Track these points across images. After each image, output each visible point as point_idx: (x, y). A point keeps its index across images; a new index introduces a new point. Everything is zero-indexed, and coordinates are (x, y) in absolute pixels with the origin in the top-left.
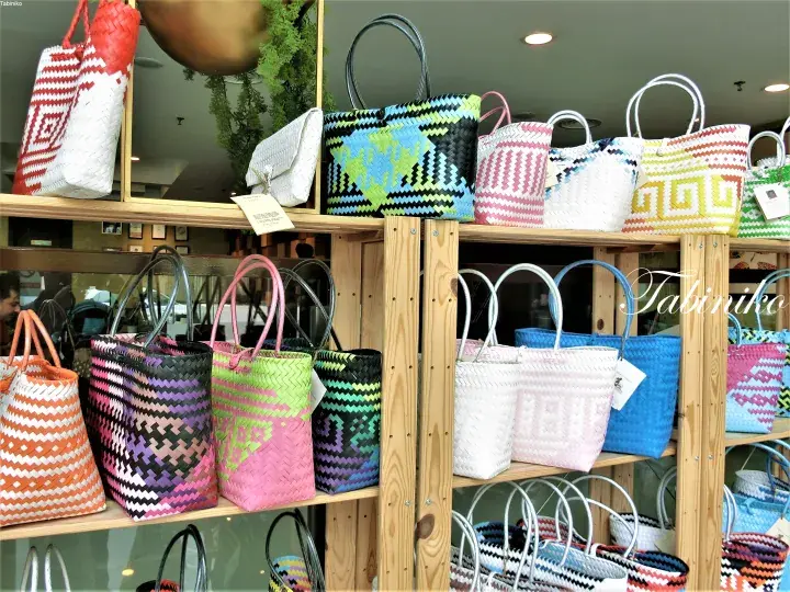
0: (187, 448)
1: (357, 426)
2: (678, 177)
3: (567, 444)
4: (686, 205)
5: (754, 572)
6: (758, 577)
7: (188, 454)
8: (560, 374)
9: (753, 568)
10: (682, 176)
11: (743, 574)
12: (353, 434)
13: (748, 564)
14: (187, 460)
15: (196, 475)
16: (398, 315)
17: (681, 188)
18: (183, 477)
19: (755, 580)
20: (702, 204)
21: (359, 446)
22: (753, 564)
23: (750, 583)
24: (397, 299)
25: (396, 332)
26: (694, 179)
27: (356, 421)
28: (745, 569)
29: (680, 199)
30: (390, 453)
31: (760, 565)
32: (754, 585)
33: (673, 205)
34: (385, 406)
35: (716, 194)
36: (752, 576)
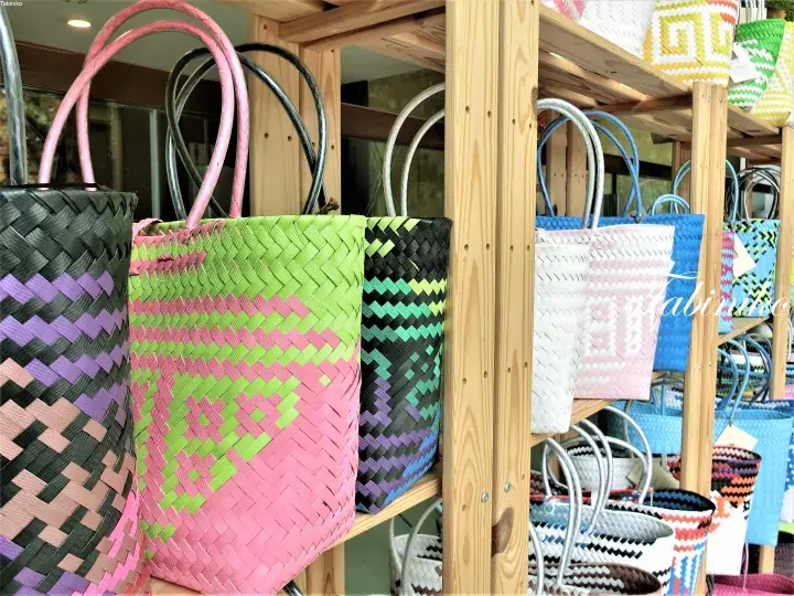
0: (89, 485)
1: (415, 367)
2: (666, 13)
3: (624, 364)
4: (682, 49)
5: (736, 490)
6: (738, 495)
7: (93, 500)
8: (606, 265)
9: (733, 486)
10: (673, 12)
11: (723, 495)
12: (410, 384)
13: (728, 482)
14: (92, 521)
15: (113, 554)
16: (472, 142)
17: (673, 27)
18: (82, 572)
19: (735, 499)
20: (700, 48)
21: (419, 408)
22: (733, 482)
23: (732, 503)
24: (471, 110)
25: (470, 177)
26: (690, 17)
27: (415, 357)
28: (725, 489)
29: (674, 41)
30: (464, 410)
31: (741, 481)
32: (734, 505)
33: (666, 50)
34: (457, 323)
35: (715, 36)
36: (734, 495)
